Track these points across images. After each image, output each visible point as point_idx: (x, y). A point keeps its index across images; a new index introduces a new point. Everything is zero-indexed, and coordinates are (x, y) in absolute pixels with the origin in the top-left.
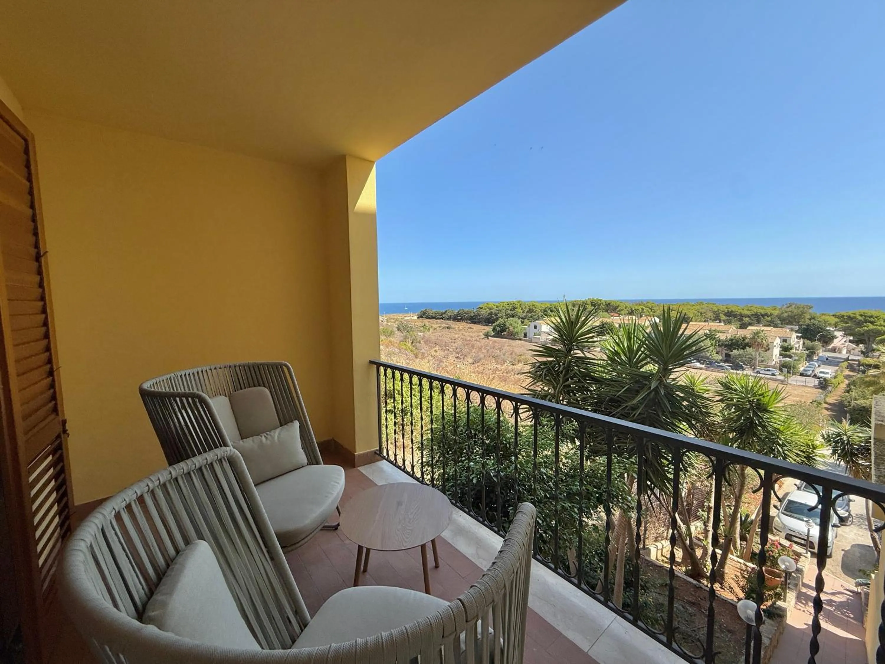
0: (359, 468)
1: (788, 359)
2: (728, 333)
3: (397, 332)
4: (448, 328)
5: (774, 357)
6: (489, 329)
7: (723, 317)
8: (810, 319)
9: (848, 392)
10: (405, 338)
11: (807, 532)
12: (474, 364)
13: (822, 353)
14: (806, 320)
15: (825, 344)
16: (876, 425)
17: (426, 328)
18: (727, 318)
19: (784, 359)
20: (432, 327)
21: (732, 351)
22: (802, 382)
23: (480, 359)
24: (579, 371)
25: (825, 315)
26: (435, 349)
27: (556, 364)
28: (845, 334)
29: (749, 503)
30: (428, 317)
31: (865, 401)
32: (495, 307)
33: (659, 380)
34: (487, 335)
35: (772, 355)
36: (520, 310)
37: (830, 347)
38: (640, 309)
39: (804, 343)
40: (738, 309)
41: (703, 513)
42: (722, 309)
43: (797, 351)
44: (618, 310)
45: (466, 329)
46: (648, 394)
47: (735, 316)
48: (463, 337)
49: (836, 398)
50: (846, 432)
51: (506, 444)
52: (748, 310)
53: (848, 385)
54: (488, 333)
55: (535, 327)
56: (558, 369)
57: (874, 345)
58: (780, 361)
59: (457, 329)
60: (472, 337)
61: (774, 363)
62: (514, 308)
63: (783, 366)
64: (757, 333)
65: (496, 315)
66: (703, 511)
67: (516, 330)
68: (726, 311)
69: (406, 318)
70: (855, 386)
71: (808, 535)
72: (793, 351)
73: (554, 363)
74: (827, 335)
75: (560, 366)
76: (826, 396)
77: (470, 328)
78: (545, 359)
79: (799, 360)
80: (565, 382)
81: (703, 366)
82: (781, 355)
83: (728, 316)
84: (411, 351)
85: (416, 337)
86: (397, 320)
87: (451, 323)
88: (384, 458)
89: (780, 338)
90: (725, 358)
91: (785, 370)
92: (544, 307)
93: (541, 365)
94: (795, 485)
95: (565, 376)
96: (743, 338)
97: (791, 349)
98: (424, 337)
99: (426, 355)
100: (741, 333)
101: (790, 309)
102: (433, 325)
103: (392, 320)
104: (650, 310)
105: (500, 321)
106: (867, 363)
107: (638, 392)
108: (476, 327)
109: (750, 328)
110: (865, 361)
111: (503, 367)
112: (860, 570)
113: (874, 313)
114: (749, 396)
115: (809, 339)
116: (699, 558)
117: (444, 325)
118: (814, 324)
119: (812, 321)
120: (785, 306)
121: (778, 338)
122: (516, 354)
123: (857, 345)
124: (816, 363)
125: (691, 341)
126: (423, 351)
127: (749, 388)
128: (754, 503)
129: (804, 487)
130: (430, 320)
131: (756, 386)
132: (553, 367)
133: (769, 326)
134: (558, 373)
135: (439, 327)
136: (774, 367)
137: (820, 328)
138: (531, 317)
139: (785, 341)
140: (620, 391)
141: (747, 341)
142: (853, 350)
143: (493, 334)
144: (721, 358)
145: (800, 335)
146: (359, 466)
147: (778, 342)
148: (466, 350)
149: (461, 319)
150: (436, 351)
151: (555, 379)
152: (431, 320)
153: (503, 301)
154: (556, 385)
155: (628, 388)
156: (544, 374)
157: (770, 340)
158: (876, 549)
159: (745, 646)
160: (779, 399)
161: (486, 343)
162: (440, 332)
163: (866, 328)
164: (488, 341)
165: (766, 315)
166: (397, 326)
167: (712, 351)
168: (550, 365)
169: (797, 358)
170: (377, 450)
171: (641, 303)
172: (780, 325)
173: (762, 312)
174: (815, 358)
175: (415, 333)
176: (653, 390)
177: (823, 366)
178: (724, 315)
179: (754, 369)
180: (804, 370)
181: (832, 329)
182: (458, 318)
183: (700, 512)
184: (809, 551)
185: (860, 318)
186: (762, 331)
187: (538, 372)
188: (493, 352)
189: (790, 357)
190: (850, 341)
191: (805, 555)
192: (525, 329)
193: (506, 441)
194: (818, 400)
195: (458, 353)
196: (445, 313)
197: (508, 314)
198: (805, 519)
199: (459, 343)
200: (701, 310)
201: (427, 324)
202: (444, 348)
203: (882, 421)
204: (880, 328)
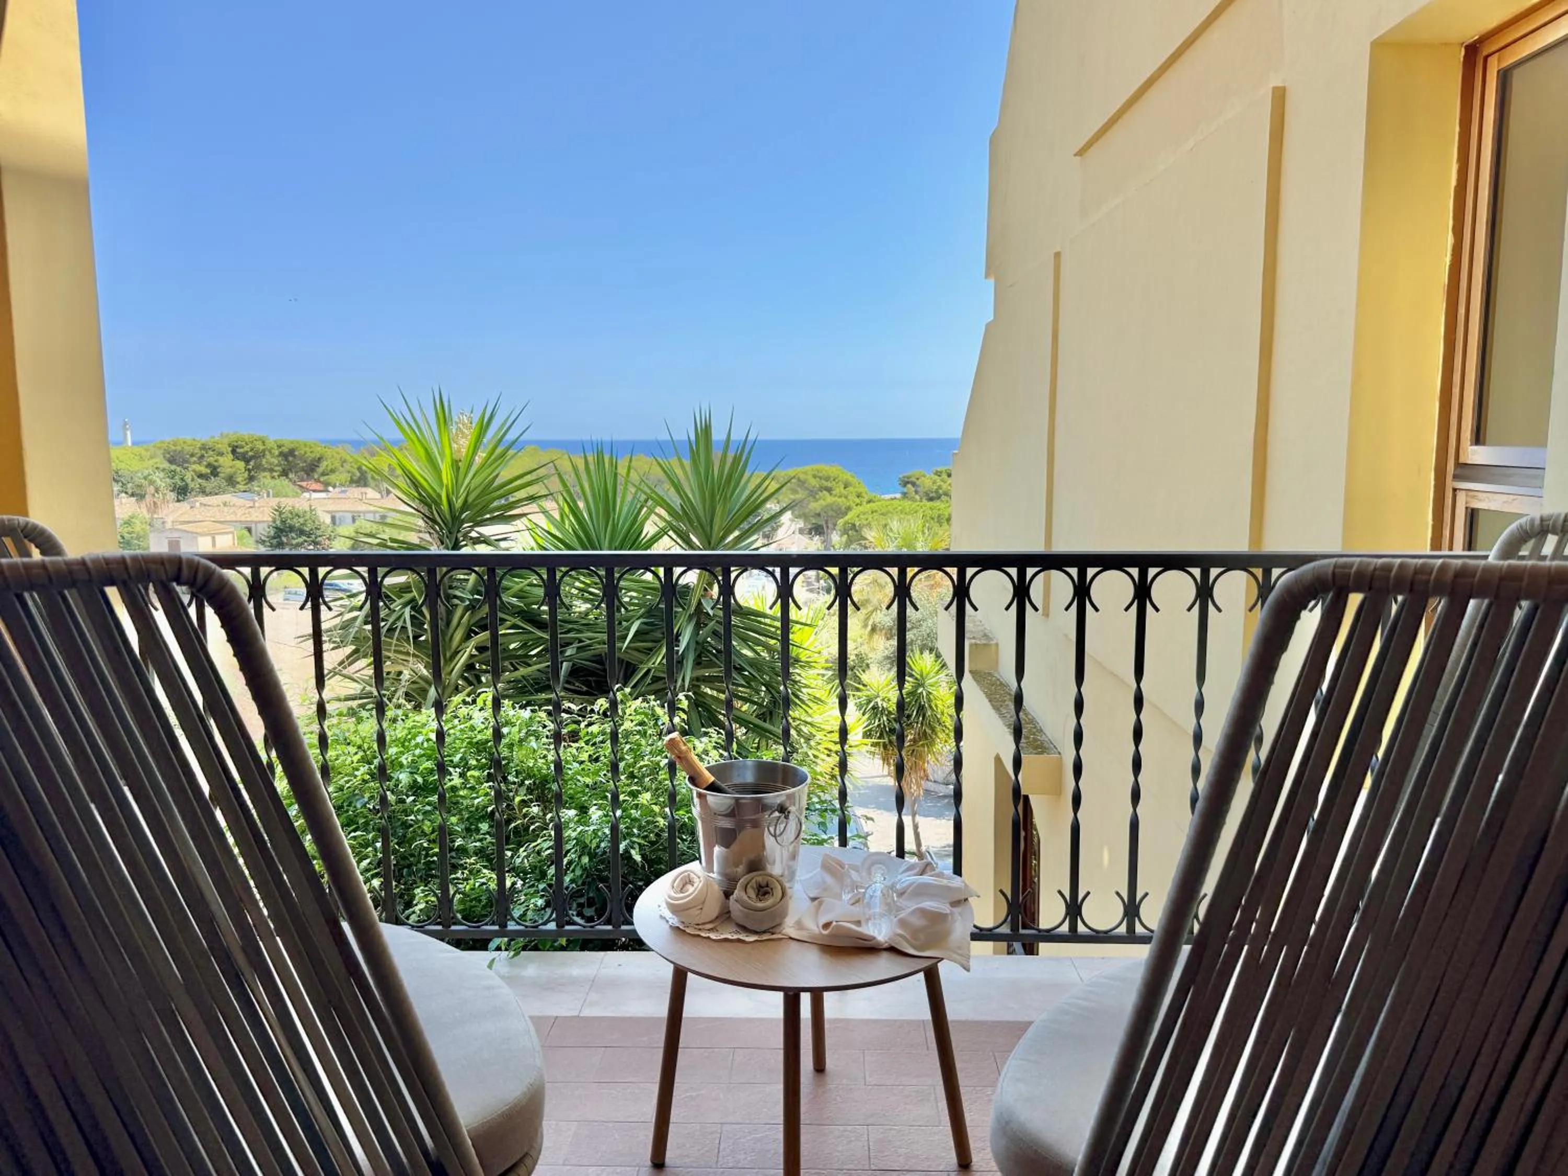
113: (830, 471)
163: (822, 502)
185: (813, 482)
204: (840, 500)
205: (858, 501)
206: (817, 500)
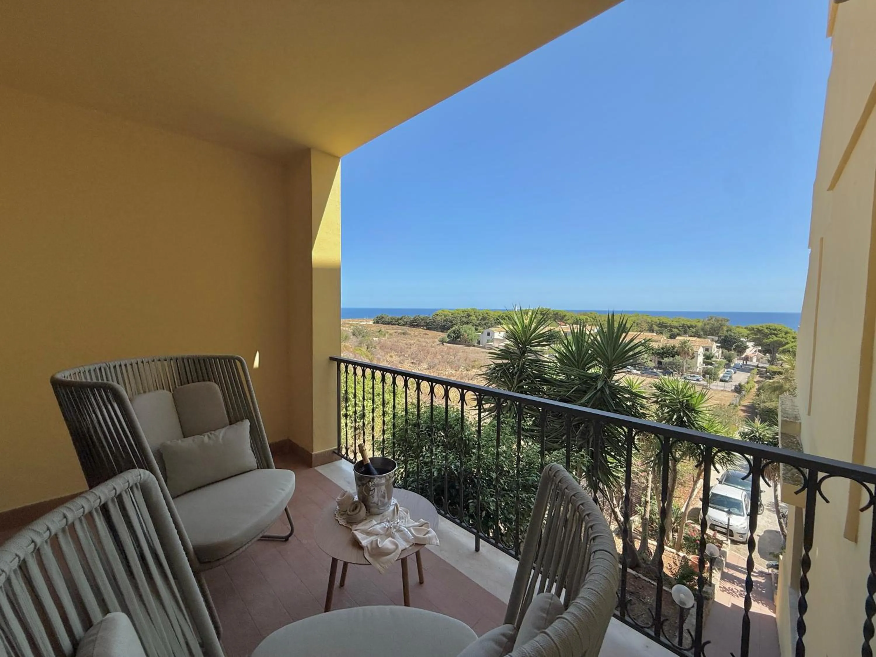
0: (316, 468)
1: (709, 366)
2: (660, 342)
3: (352, 337)
4: (404, 333)
5: (698, 365)
6: (444, 335)
7: (656, 328)
8: (727, 331)
9: (758, 396)
10: (361, 343)
11: (727, 521)
12: (429, 369)
13: (737, 361)
14: (724, 333)
15: (739, 354)
16: (782, 421)
17: (381, 334)
18: (659, 329)
19: (707, 366)
20: (387, 332)
21: (663, 359)
22: (722, 386)
23: (435, 365)
24: (533, 373)
25: (739, 327)
26: (391, 354)
27: (511, 366)
28: (755, 345)
29: (679, 497)
30: (384, 323)
31: (772, 403)
32: (450, 314)
33: (604, 380)
34: (442, 342)
35: (697, 363)
36: (474, 318)
37: (743, 356)
38: (585, 319)
39: (722, 353)
40: (668, 321)
41: (640, 508)
42: (654, 321)
43: (717, 360)
44: (565, 319)
45: (422, 335)
46: (596, 393)
47: (666, 327)
48: (418, 343)
49: (749, 401)
50: (758, 430)
51: (465, 440)
52: (676, 322)
53: (758, 390)
54: (443, 339)
55: (489, 334)
56: (512, 371)
57: (777, 354)
58: (704, 368)
59: (412, 334)
60: (427, 343)
61: (698, 370)
62: (469, 316)
63: (705, 373)
64: (684, 343)
65: (451, 322)
66: (640, 506)
67: (470, 337)
68: (658, 323)
69: (361, 323)
70: (763, 390)
71: (728, 525)
72: (714, 359)
73: (509, 365)
74: (741, 345)
75: (514, 368)
76: (741, 399)
77: (426, 334)
78: (500, 361)
79: (718, 367)
80: (519, 383)
81: (639, 372)
82: (704, 362)
83: (659, 327)
84: (367, 356)
85: (371, 342)
86: (352, 325)
87: (407, 329)
88: (342, 457)
89: (703, 347)
90: (657, 365)
91: (708, 376)
92: (496, 315)
93: (497, 367)
94: (717, 479)
95: (519, 377)
96: (672, 347)
97: (712, 357)
98: (380, 342)
99: (382, 360)
100: (671, 342)
101: (711, 321)
102: (389, 331)
103: (347, 325)
104: (593, 320)
105: (456, 327)
106: (773, 370)
107: (585, 392)
108: (431, 333)
109: (678, 338)
110: (771, 369)
111: (458, 373)
112: (770, 553)
113: (778, 327)
114: (680, 397)
115: (726, 349)
116: (637, 549)
117: (400, 331)
118: (730, 336)
119: (729, 332)
120: (707, 319)
121: (701, 347)
122: (469, 360)
123: (765, 355)
124: (732, 370)
125: (632, 344)
126: (378, 356)
127: (680, 390)
128: (683, 497)
129: (725, 481)
130: (385, 326)
131: (685, 388)
132: (508, 369)
133: (694, 336)
134: (513, 374)
135: (395, 333)
136: (698, 374)
137: (736, 339)
138: (485, 324)
139: (707, 350)
140: (570, 391)
141: (675, 350)
142: (762, 358)
143: (448, 340)
144: (654, 365)
145: (719, 345)
146: (315, 466)
147: (701, 350)
148: (421, 355)
149: (417, 325)
150: (391, 356)
151: (509, 381)
152: (387, 326)
153: (457, 308)
154: (510, 386)
155: (576, 389)
156: (499, 375)
157: (695, 349)
158: (783, 534)
159: (678, 630)
160: (704, 400)
161: (441, 349)
162: (396, 338)
163: (771, 339)
164: (443, 347)
165: (692, 326)
166: (351, 331)
167: (647, 359)
168: (505, 366)
169: (717, 365)
170: (335, 449)
171: (585, 313)
172: (703, 336)
173: (689, 324)
174: (732, 365)
175: (371, 339)
176: (599, 390)
177: (738, 372)
178: (656, 326)
179: (682, 375)
180: (724, 376)
181: (744, 340)
182: (414, 324)
183: (638, 507)
184: (730, 539)
185: (766, 331)
186: (689, 341)
187: (494, 373)
188: (447, 358)
189: (711, 364)
190: (759, 351)
191: (726, 542)
192: (478, 336)
193: (465, 437)
194: (734, 403)
195: (413, 359)
196: (401, 319)
197: (463, 321)
198: (726, 510)
199: (414, 349)
200: (637, 321)
201: (383, 330)
202: (400, 354)
203: (787, 417)
204: (782, 339)
205: (793, 340)
206: (768, 339)
